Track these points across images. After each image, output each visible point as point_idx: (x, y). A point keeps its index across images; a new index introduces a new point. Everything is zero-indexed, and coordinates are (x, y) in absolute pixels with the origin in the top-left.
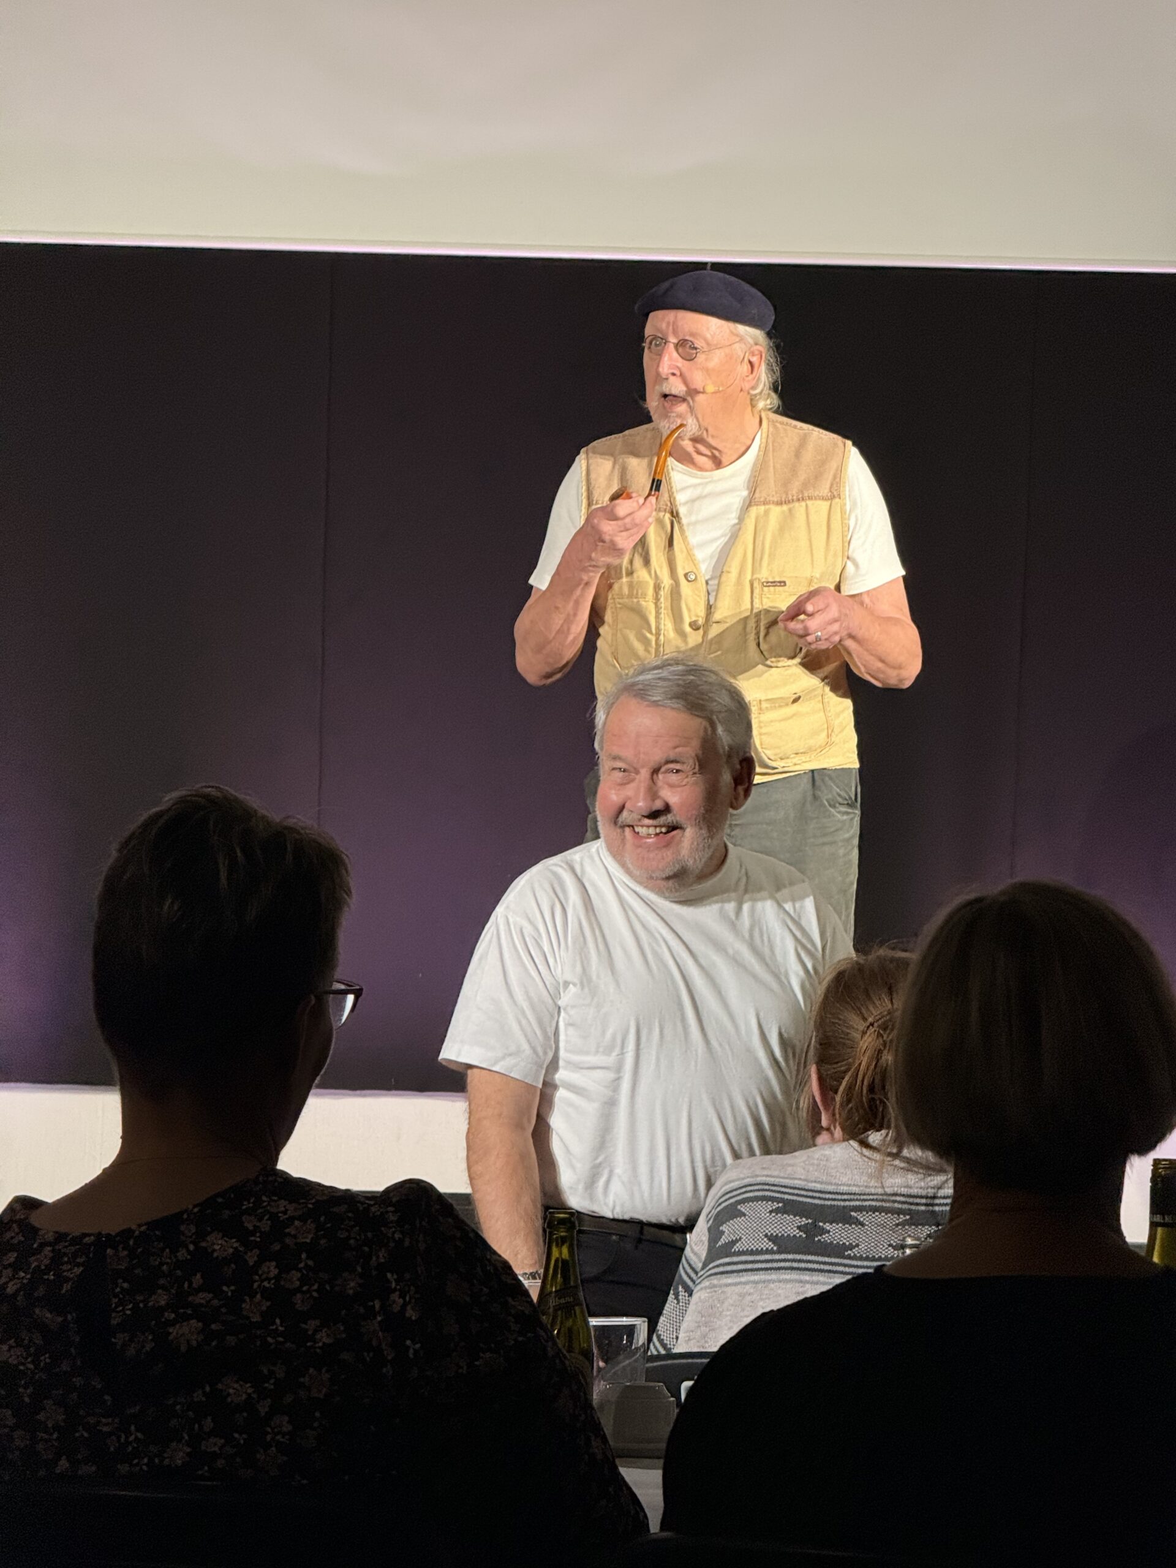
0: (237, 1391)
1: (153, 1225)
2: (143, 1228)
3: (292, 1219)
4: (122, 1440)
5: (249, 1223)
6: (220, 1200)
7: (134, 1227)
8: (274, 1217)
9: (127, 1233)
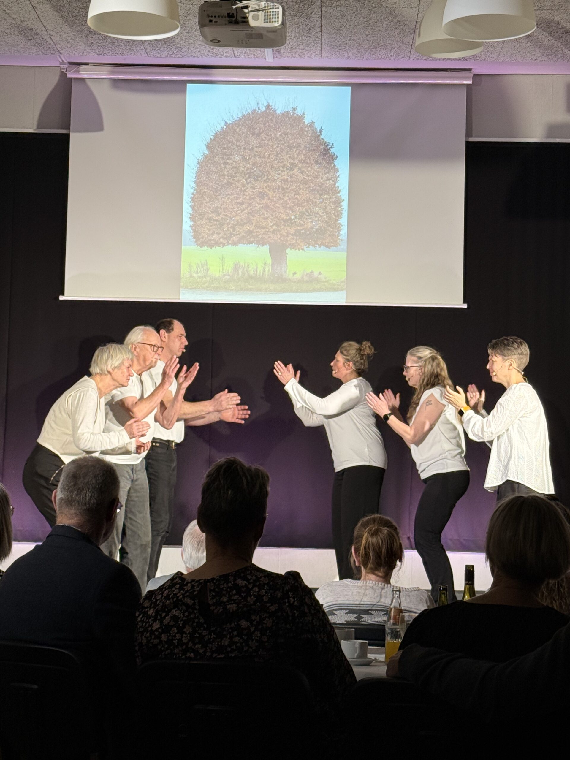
0: (244, 624)
1: (221, 577)
2: (218, 577)
3: (261, 577)
4: (209, 637)
5: (249, 577)
6: (240, 571)
7: (215, 577)
8: (256, 576)
9: (213, 579)
